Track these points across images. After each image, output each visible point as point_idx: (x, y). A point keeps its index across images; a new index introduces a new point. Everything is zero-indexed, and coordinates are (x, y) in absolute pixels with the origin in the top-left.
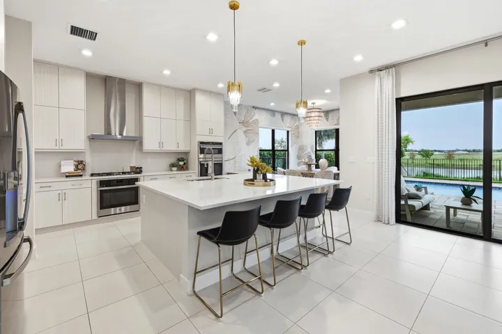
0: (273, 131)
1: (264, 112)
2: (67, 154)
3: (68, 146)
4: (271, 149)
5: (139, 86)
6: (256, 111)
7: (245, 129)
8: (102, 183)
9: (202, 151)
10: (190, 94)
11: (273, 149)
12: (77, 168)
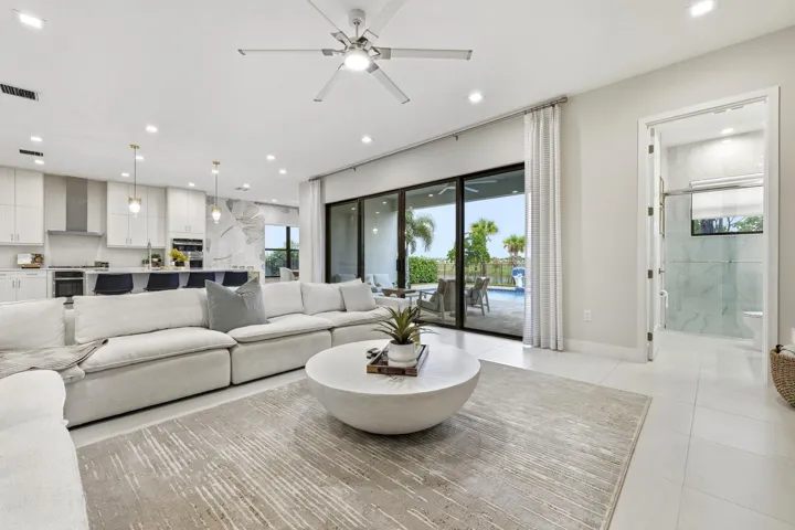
0: (288, 229)
1: (272, 208)
2: (24, 248)
3: (24, 240)
4: (285, 247)
5: (103, 185)
6: (261, 208)
7: (243, 226)
8: (58, 274)
9: (175, 246)
10: (164, 191)
11: (288, 248)
12: (34, 260)
